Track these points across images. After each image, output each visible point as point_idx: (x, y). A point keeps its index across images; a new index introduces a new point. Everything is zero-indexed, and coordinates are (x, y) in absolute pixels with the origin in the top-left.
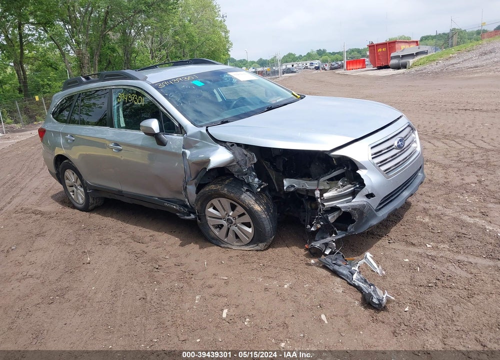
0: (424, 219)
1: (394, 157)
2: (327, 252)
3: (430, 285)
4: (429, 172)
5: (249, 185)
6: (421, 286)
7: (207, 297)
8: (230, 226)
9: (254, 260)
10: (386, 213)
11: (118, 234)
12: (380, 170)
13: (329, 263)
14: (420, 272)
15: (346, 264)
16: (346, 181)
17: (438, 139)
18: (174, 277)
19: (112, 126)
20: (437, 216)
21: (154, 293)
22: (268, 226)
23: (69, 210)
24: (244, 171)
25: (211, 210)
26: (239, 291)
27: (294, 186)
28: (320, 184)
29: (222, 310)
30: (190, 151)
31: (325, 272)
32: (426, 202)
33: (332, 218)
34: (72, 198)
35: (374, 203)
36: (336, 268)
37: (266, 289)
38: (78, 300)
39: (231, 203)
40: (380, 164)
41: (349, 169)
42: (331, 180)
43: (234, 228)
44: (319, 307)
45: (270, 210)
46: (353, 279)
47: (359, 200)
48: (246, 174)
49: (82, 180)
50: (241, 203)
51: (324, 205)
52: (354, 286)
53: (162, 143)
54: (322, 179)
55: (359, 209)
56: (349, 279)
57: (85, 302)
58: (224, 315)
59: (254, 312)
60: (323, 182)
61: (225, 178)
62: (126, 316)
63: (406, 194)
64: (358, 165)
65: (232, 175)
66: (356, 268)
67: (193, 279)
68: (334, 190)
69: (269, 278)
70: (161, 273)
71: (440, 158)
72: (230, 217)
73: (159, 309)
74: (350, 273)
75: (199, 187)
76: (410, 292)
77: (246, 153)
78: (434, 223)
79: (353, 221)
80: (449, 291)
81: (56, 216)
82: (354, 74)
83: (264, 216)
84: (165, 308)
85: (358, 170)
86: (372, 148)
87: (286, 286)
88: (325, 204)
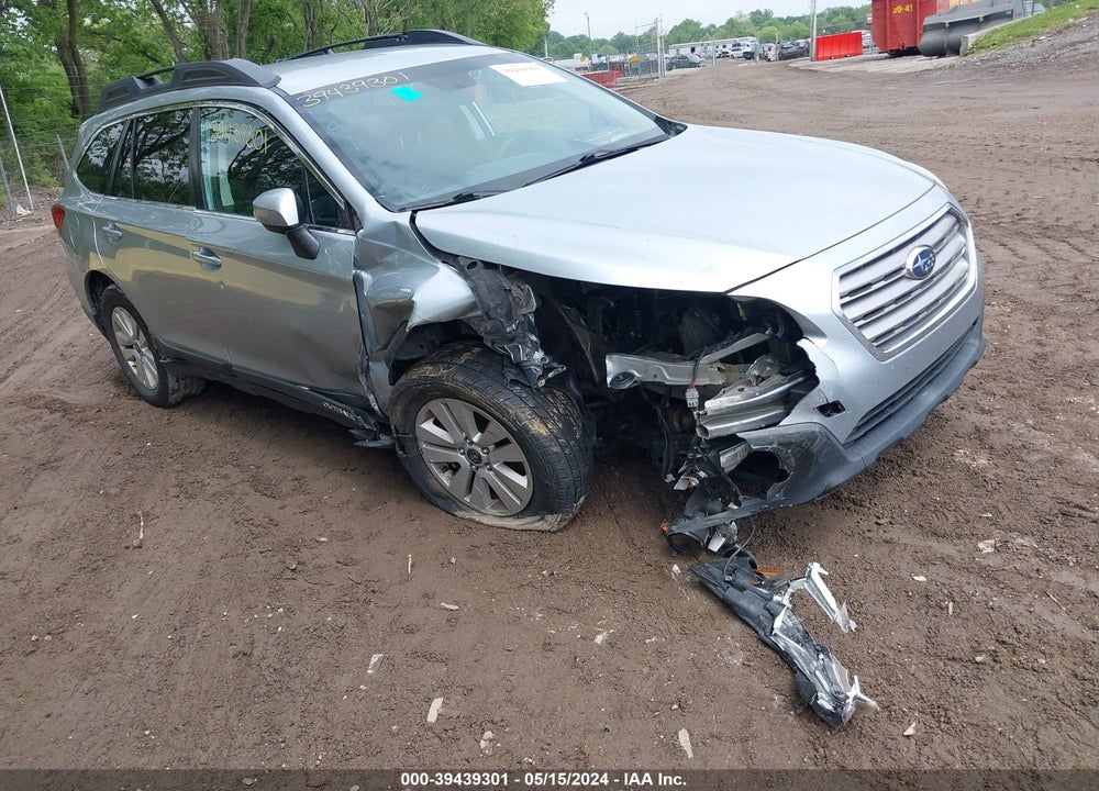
0: (974, 460)
1: (903, 300)
2: (715, 546)
3: (979, 659)
4: (996, 325)
5: (519, 366)
6: (954, 659)
7: (399, 658)
8: (477, 468)
9: (529, 557)
10: (874, 451)
11: (223, 471)
12: (861, 339)
13: (715, 578)
14: (956, 615)
15: (760, 586)
16: (770, 365)
17: (1028, 238)
18: (329, 596)
19: (201, 205)
20: (1009, 450)
21: (272, 640)
22: (566, 473)
23: (128, 403)
24: (508, 330)
25: (429, 426)
26: (479, 646)
27: (632, 376)
28: (699, 373)
29: (429, 701)
30: (371, 274)
31: (703, 603)
32: (983, 411)
33: (728, 459)
34: (133, 373)
35: (840, 427)
36: (732, 594)
37: (547, 647)
38: (91, 650)
39: (475, 413)
40: (862, 322)
41: (779, 335)
42: (731, 360)
43: (484, 472)
44: (675, 706)
45: (574, 433)
46: (772, 629)
47: (800, 420)
48: (512, 340)
49: (147, 334)
50: (497, 414)
51: (705, 431)
52: (775, 649)
53: (305, 251)
54: (704, 360)
55: (800, 446)
56: (764, 629)
57: (108, 655)
58: (432, 717)
59: (509, 712)
60: (708, 368)
61: (461, 347)
62: (195, 701)
63: (930, 397)
64: (802, 325)
65: (478, 339)
66: (786, 600)
67: (372, 605)
68: (736, 390)
69: (560, 611)
70: (301, 582)
71: (1027, 290)
72: (474, 447)
73: (278, 685)
74: (765, 612)
75: (398, 369)
76: (922, 677)
77: (507, 285)
78: (1002, 472)
79: (783, 475)
80: (1031, 678)
81: (93, 419)
82: (832, 70)
83: (556, 449)
84: (292, 685)
85: (801, 337)
86: (843, 277)
87: (599, 639)
88: (709, 428)
